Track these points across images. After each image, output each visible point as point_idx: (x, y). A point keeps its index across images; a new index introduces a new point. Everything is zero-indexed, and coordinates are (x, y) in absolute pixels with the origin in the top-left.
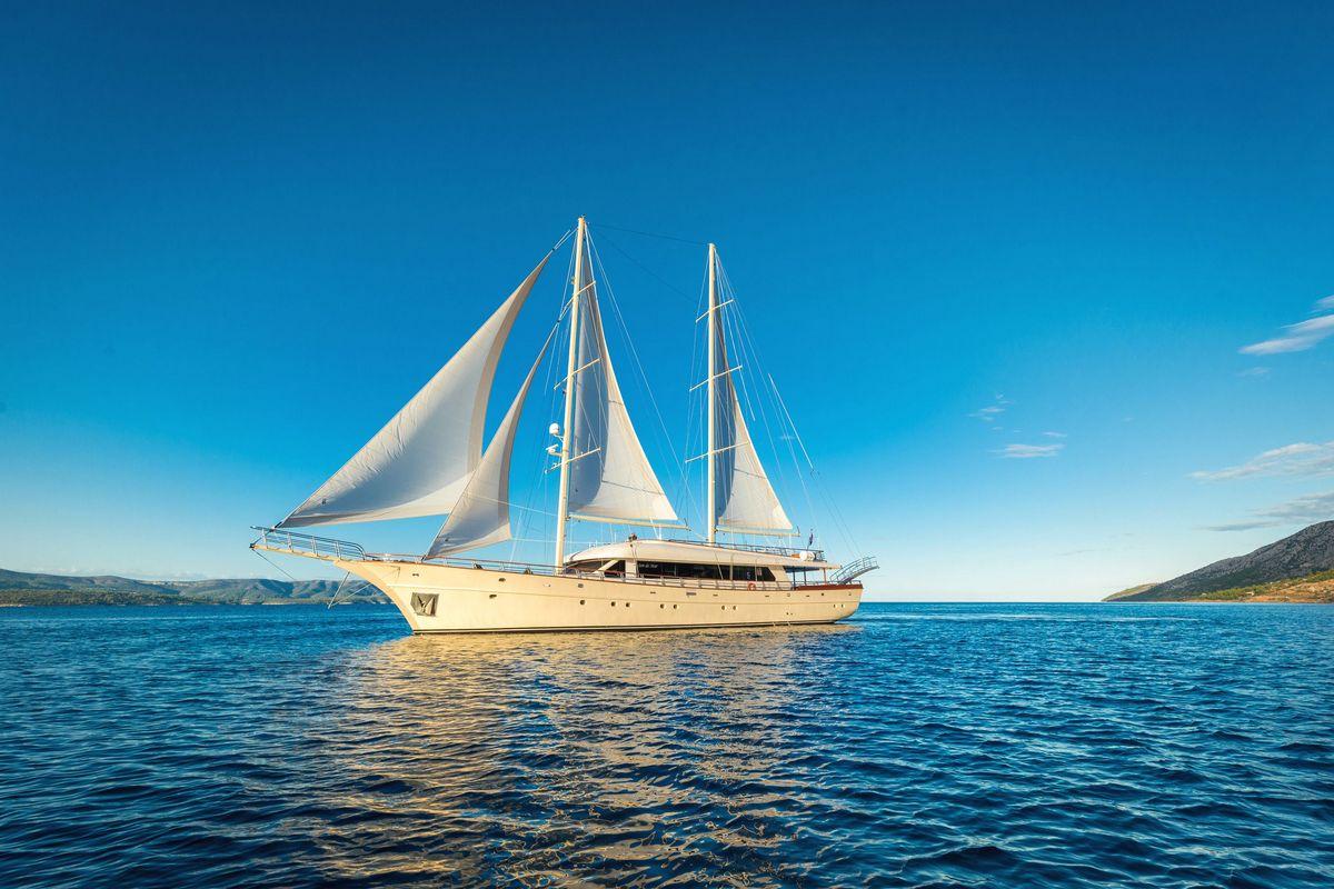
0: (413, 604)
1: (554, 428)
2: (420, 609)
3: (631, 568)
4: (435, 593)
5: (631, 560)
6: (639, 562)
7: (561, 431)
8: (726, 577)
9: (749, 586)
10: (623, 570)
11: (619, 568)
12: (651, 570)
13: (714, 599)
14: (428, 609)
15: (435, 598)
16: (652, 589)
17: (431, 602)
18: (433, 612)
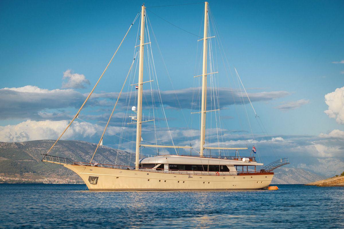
0: (89, 180)
1: (133, 108)
2: (92, 182)
3: (166, 167)
4: (97, 176)
5: (166, 164)
6: (170, 165)
7: (136, 109)
8: (206, 170)
9: (216, 174)
10: (163, 168)
11: (162, 167)
12: (174, 167)
13: (200, 179)
14: (95, 182)
15: (97, 178)
16: (175, 175)
17: (96, 179)
18: (96, 183)
